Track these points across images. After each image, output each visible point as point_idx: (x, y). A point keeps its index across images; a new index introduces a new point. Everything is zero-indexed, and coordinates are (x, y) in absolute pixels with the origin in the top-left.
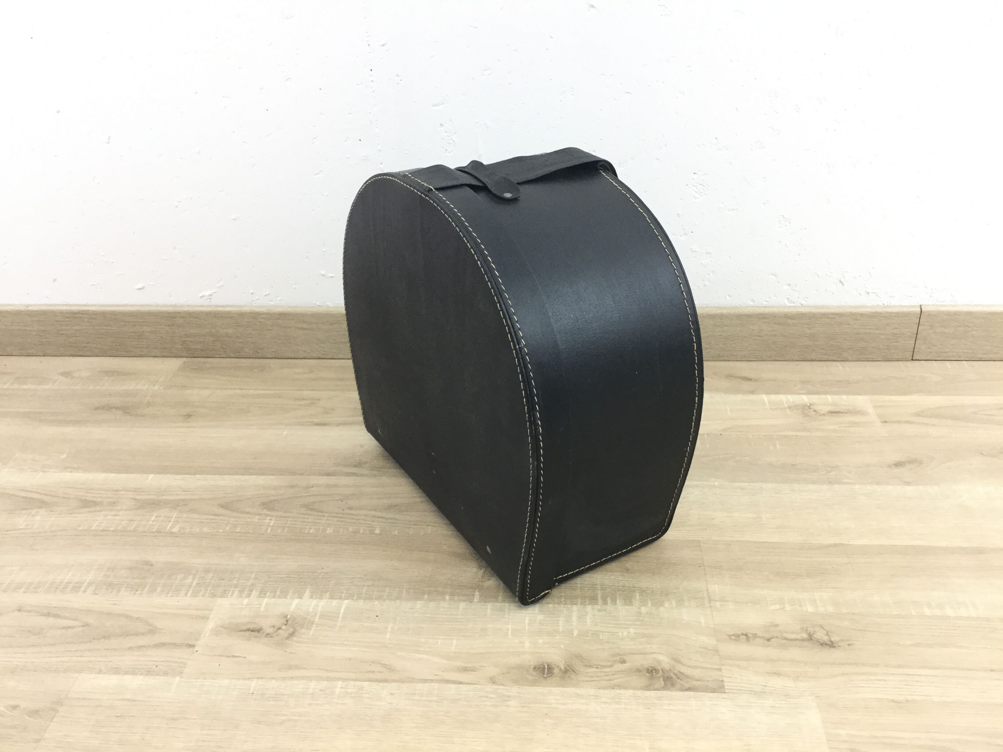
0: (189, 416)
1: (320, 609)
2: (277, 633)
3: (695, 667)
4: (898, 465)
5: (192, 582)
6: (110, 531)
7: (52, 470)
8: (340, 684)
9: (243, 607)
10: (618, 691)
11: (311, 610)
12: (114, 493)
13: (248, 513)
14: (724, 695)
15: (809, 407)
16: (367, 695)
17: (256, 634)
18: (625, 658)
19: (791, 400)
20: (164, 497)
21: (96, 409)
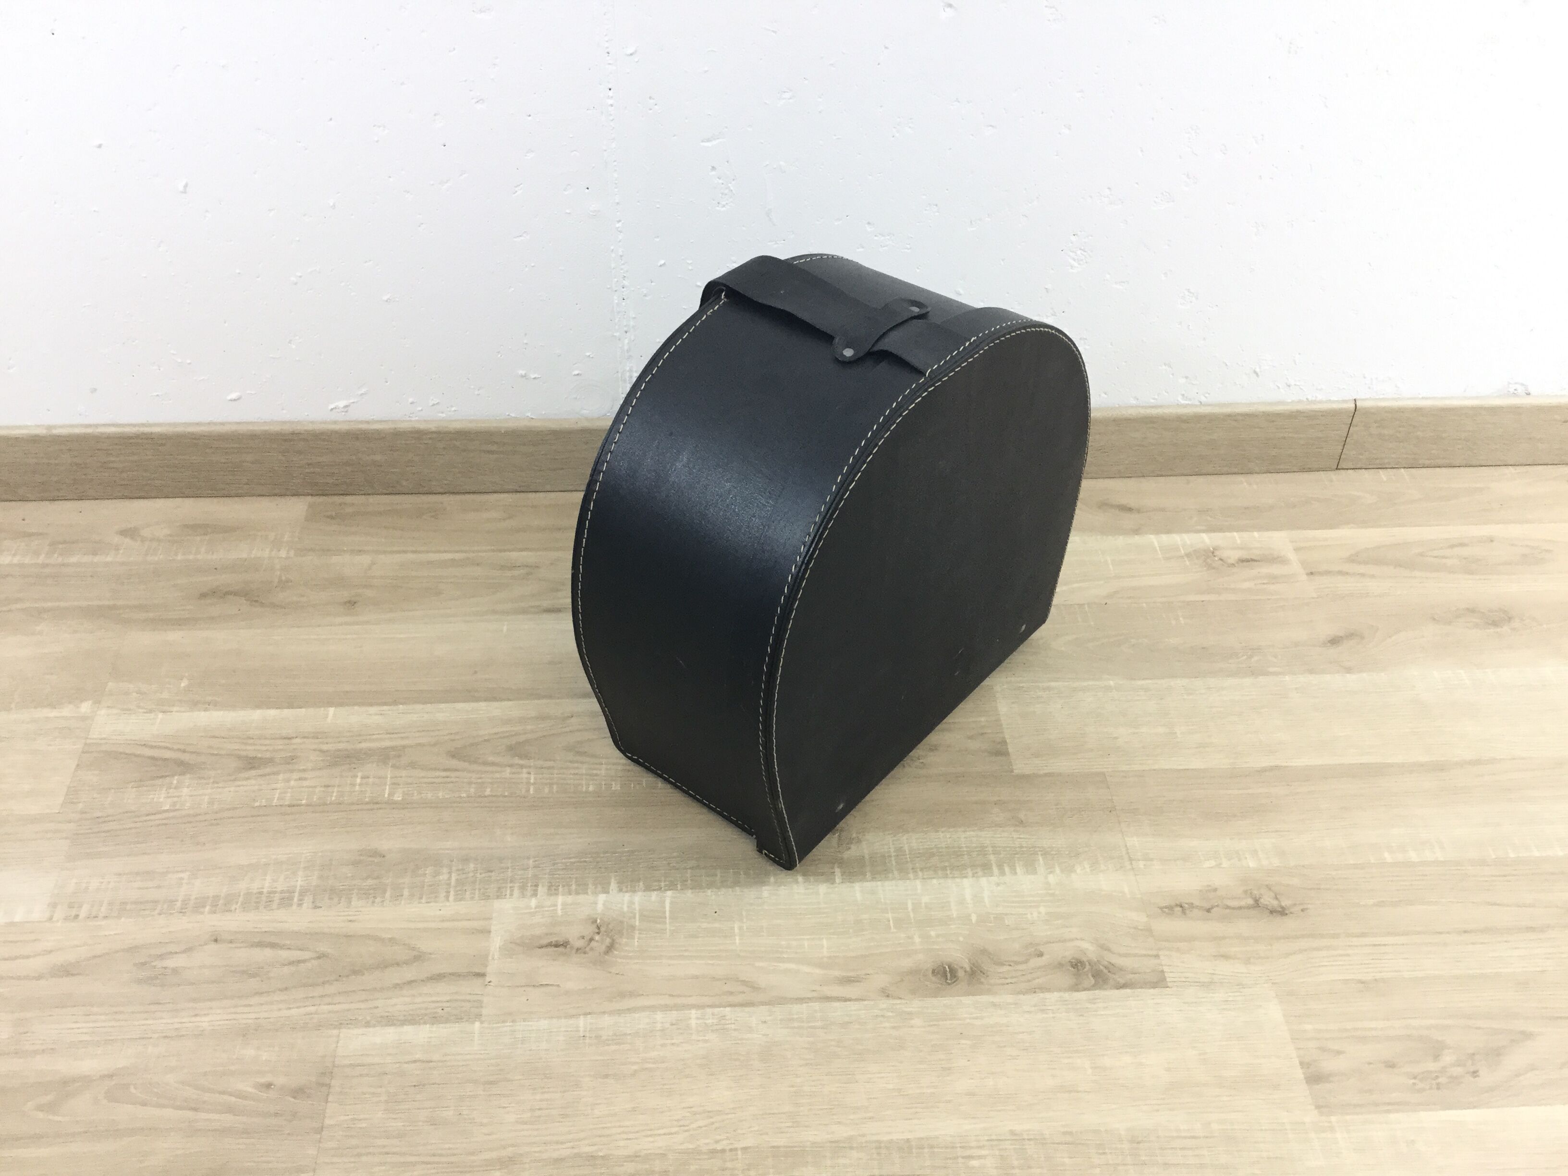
0: (351, 604)
1: (637, 907)
2: (590, 947)
3: (1126, 955)
4: (1334, 641)
5: (450, 879)
6: (302, 805)
7: (175, 709)
8: (694, 1013)
9: (532, 911)
10: (1042, 995)
11: (625, 909)
12: (286, 741)
13: (493, 764)
14: (1167, 991)
15: (1213, 553)
16: (733, 1026)
17: (561, 949)
18: (1042, 948)
19: (1188, 542)
20: (364, 745)
21: (203, 596)
